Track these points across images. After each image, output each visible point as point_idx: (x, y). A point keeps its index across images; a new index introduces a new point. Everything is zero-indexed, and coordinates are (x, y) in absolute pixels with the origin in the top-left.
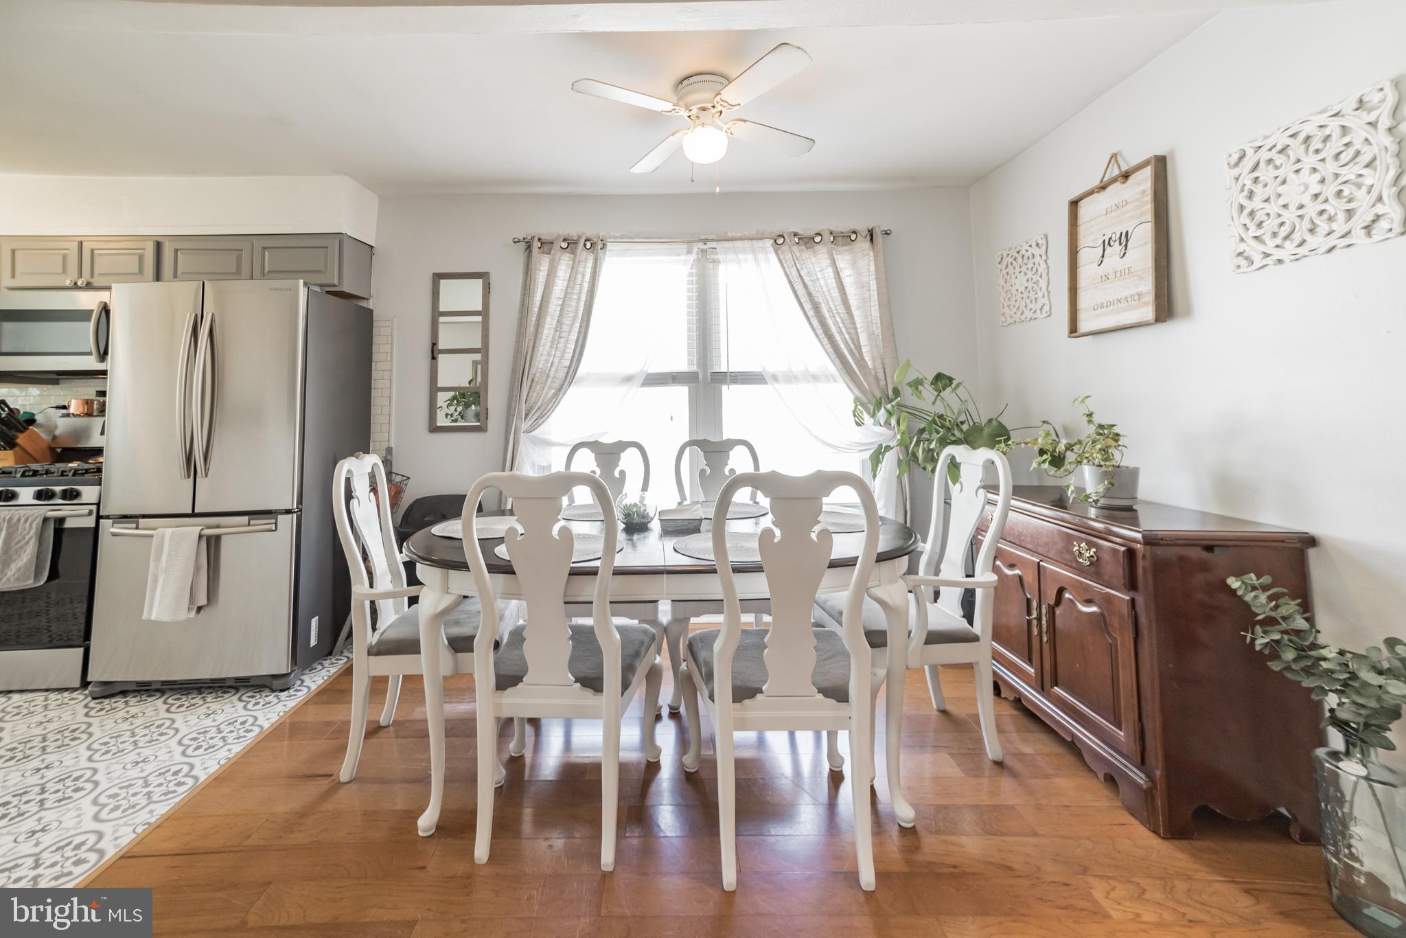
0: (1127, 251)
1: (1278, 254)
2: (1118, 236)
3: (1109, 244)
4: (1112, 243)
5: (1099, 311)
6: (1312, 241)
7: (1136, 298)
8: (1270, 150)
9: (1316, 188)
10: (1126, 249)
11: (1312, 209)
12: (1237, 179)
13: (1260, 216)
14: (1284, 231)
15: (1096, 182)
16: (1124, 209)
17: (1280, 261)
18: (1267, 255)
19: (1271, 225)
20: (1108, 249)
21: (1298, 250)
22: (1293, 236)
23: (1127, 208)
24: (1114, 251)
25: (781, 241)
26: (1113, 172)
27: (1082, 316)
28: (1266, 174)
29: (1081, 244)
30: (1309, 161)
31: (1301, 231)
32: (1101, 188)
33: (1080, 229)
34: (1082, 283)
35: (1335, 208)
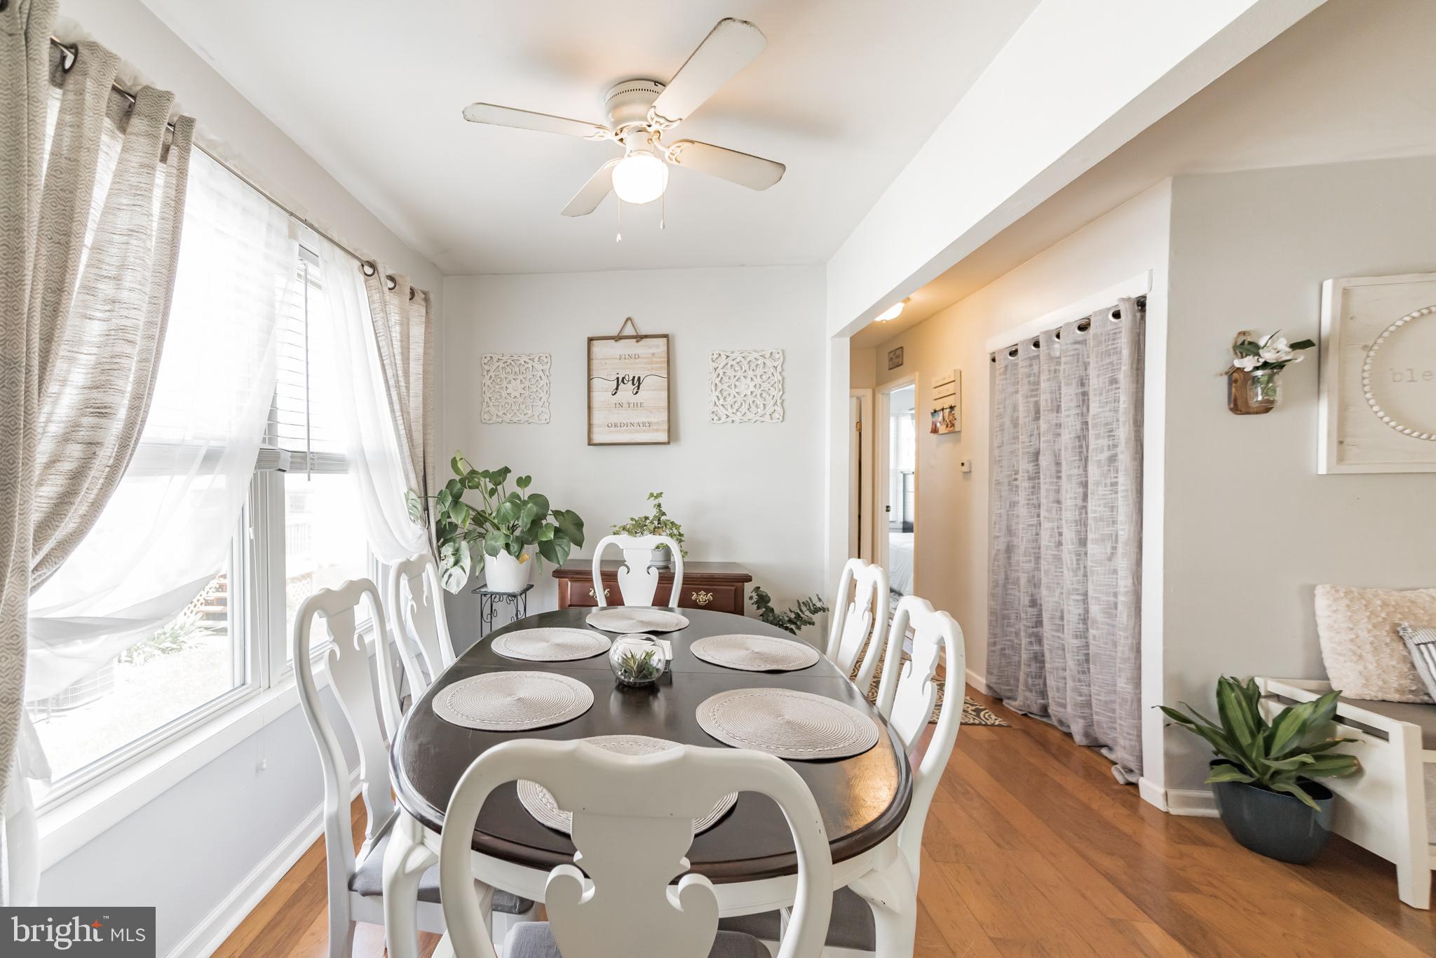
0: (639, 391)
1: (733, 417)
2: (631, 378)
3: (623, 381)
4: (625, 382)
5: (613, 428)
6: (750, 415)
7: (647, 425)
8: (733, 360)
9: (752, 389)
10: (638, 389)
11: (750, 399)
12: (715, 369)
13: (725, 394)
14: (736, 406)
15: (615, 333)
16: (636, 361)
17: (733, 421)
18: (728, 416)
19: (730, 400)
20: (622, 386)
21: (742, 418)
22: (740, 410)
23: (640, 360)
24: (627, 388)
25: (369, 270)
26: (629, 331)
27: (595, 430)
28: (730, 372)
29: (595, 374)
30: (750, 373)
31: (744, 408)
32: (618, 338)
33: (595, 364)
34: (595, 404)
35: (759, 401)
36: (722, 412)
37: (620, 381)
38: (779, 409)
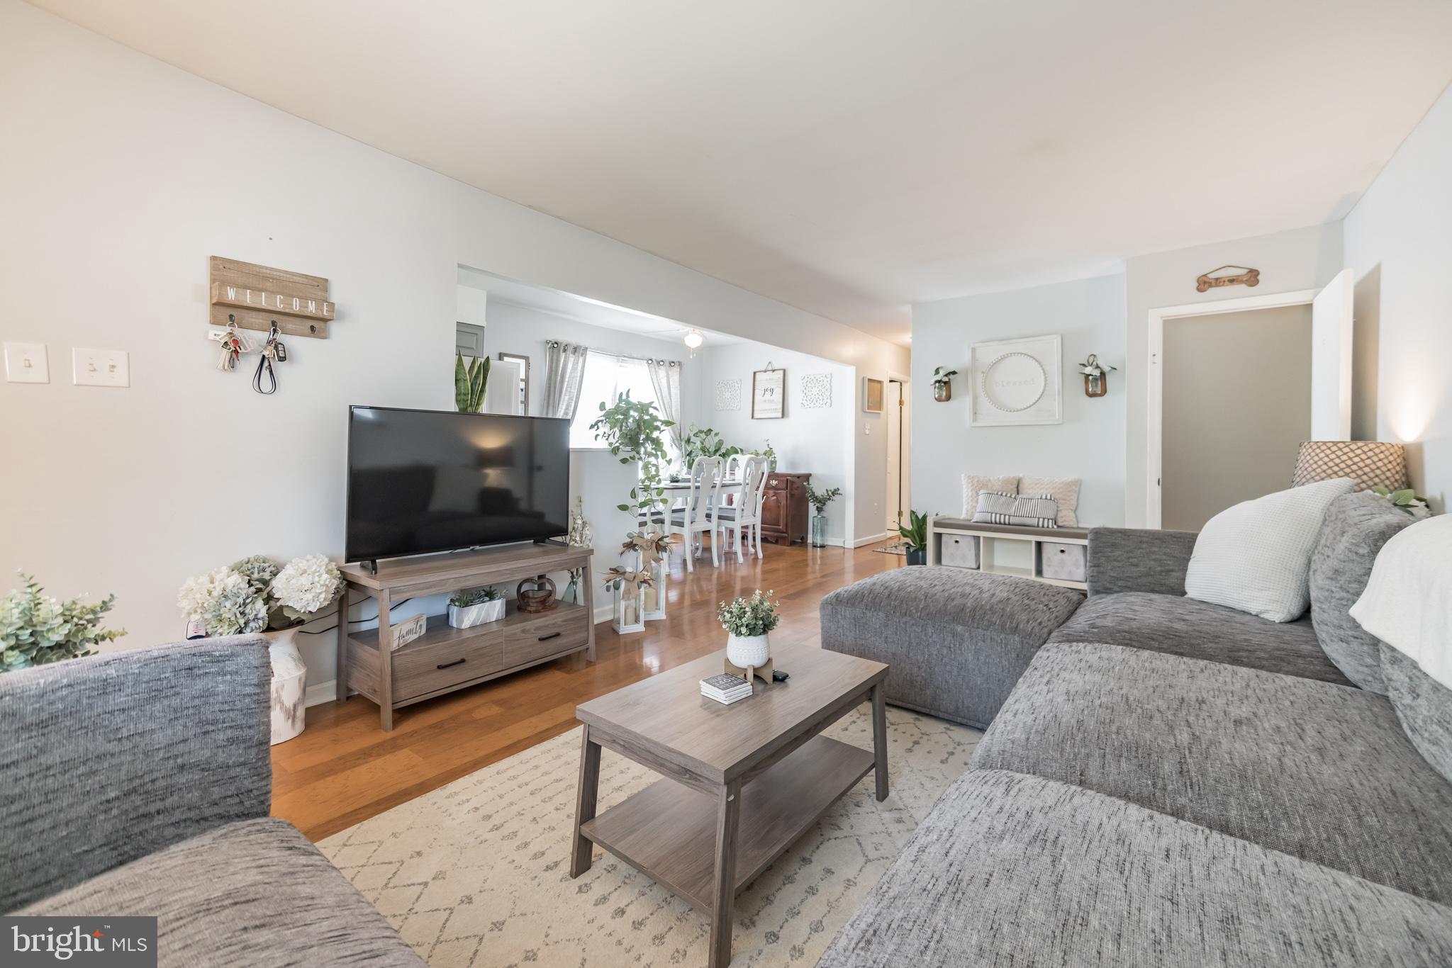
0: (772, 395)
1: (810, 405)
2: (769, 389)
4: (768, 391)
5: (761, 411)
6: (817, 404)
7: (775, 409)
8: (810, 379)
9: (818, 392)
10: (772, 393)
11: (817, 397)
12: (803, 384)
13: (807, 395)
14: (811, 400)
15: (764, 369)
17: (810, 407)
18: (808, 405)
19: (809, 397)
20: (766, 392)
21: (814, 405)
23: (773, 380)
24: (768, 393)
25: (650, 362)
26: (770, 368)
27: (755, 412)
28: (809, 385)
29: (756, 387)
30: (817, 385)
31: (814, 402)
32: (765, 371)
33: (757, 383)
34: (756, 401)
35: (821, 397)
36: (806, 403)
37: (766, 390)
38: (829, 401)
